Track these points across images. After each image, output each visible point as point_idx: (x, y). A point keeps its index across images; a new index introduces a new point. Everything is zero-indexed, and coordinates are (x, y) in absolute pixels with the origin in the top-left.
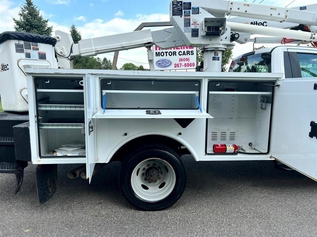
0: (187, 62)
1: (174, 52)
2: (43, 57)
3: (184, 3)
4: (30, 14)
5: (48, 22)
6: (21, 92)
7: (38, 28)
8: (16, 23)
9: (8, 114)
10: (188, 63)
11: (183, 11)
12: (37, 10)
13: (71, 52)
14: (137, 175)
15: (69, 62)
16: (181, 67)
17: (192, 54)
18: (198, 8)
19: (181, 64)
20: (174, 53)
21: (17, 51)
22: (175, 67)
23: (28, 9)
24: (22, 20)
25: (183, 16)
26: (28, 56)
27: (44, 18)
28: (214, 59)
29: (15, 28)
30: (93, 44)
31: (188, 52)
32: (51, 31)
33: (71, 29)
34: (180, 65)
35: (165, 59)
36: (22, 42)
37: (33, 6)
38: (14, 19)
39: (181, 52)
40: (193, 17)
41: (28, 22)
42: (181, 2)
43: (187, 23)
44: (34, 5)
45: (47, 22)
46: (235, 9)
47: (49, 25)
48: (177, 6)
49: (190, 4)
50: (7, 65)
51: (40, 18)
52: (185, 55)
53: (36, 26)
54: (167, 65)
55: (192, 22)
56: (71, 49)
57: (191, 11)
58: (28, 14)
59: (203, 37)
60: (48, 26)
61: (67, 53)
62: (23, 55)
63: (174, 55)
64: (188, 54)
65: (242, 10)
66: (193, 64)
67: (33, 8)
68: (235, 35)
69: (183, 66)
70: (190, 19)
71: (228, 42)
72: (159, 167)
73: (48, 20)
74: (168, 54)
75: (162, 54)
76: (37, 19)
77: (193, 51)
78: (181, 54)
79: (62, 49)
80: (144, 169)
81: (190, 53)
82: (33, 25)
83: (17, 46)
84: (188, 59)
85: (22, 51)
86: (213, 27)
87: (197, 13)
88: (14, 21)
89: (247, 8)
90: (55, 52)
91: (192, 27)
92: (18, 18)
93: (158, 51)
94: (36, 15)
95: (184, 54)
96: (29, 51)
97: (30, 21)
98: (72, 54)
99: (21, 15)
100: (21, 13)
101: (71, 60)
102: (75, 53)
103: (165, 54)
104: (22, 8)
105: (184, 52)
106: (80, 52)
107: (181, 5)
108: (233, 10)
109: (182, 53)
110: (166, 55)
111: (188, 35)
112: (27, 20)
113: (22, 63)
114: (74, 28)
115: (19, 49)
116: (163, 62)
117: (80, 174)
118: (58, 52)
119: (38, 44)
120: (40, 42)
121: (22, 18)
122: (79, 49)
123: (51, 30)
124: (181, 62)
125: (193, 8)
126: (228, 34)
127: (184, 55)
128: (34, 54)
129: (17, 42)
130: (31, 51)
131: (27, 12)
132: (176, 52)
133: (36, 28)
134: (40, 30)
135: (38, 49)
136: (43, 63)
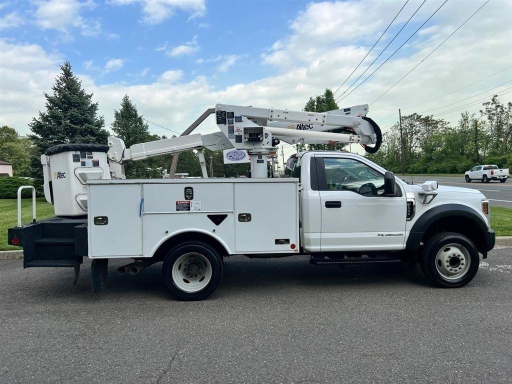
2: (96, 164)
3: (228, 113)
4: (68, 87)
5: (92, 98)
6: (76, 197)
7: (78, 106)
8: (48, 100)
9: (62, 219)
11: (227, 120)
12: (78, 82)
13: (123, 156)
14: (179, 269)
15: (120, 166)
18: (241, 117)
21: (74, 161)
23: (65, 82)
24: (57, 95)
25: (227, 125)
26: (83, 164)
27: (87, 92)
28: (258, 162)
29: (48, 107)
30: (144, 149)
32: (96, 109)
33: (122, 101)
36: (79, 153)
37: (72, 78)
38: (46, 96)
40: (237, 125)
41: (66, 99)
42: (225, 112)
43: (231, 130)
44: (74, 76)
45: (90, 97)
46: (275, 116)
47: (93, 101)
48: (221, 115)
49: (233, 113)
50: (64, 173)
51: (82, 93)
53: (77, 104)
54: (240, 157)
55: (235, 130)
56: (123, 154)
57: (234, 119)
58: (65, 88)
59: (247, 143)
60: (92, 103)
61: (118, 158)
62: (79, 164)
65: (282, 117)
67: (72, 80)
68: (275, 140)
70: (233, 127)
71: (271, 147)
72: (200, 263)
73: (92, 95)
76: (77, 95)
79: (114, 154)
80: (186, 265)
82: (72, 102)
83: (74, 156)
85: (78, 160)
86: (254, 134)
87: (240, 122)
88: (46, 98)
89: (286, 115)
90: (108, 158)
91: (236, 134)
92: (51, 94)
94: (76, 89)
96: (84, 160)
97: (69, 98)
98: (124, 159)
99: (55, 89)
100: (56, 86)
101: (122, 164)
102: (127, 158)
104: (58, 81)
106: (131, 156)
107: (225, 114)
108: (273, 117)
111: (233, 141)
112: (65, 96)
113: (78, 172)
114: (127, 100)
115: (76, 159)
116: (235, 154)
117: (128, 271)
118: (110, 157)
119: (93, 152)
121: (57, 94)
122: (131, 154)
123: (96, 107)
125: (236, 117)
126: (270, 139)
128: (89, 162)
129: (74, 153)
130: (86, 160)
131: (64, 85)
133: (75, 107)
134: (81, 109)
135: (92, 158)
136: (96, 170)
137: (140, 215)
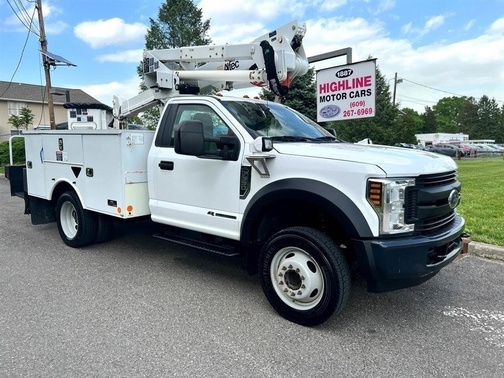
0: (361, 108)
1: (343, 94)
2: (90, 119)
10: (363, 109)
13: (120, 113)
16: (352, 115)
17: (369, 94)
19: (353, 111)
20: (344, 96)
21: (71, 117)
22: (345, 116)
26: (79, 119)
31: (363, 92)
34: (351, 113)
35: (332, 106)
36: (75, 110)
39: (353, 93)
52: (359, 96)
54: (335, 113)
61: (118, 115)
62: (75, 119)
63: (343, 99)
64: (363, 95)
66: (370, 110)
69: (355, 113)
74: (335, 97)
75: (328, 98)
77: (370, 90)
78: (353, 96)
79: (116, 111)
81: (366, 93)
83: (71, 113)
84: (362, 103)
85: (75, 116)
93: (323, 95)
95: (357, 95)
96: (80, 116)
103: (332, 97)
105: (357, 92)
109: (355, 94)
110: (333, 100)
115: (73, 115)
116: (329, 110)
119: (88, 110)
120: (89, 108)
122: (122, 110)
124: (353, 108)
127: (357, 97)
128: (84, 118)
129: (71, 110)
130: (82, 116)
132: (345, 94)
135: (87, 114)
136: (90, 124)
137: (42, 162)
